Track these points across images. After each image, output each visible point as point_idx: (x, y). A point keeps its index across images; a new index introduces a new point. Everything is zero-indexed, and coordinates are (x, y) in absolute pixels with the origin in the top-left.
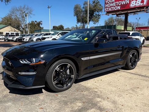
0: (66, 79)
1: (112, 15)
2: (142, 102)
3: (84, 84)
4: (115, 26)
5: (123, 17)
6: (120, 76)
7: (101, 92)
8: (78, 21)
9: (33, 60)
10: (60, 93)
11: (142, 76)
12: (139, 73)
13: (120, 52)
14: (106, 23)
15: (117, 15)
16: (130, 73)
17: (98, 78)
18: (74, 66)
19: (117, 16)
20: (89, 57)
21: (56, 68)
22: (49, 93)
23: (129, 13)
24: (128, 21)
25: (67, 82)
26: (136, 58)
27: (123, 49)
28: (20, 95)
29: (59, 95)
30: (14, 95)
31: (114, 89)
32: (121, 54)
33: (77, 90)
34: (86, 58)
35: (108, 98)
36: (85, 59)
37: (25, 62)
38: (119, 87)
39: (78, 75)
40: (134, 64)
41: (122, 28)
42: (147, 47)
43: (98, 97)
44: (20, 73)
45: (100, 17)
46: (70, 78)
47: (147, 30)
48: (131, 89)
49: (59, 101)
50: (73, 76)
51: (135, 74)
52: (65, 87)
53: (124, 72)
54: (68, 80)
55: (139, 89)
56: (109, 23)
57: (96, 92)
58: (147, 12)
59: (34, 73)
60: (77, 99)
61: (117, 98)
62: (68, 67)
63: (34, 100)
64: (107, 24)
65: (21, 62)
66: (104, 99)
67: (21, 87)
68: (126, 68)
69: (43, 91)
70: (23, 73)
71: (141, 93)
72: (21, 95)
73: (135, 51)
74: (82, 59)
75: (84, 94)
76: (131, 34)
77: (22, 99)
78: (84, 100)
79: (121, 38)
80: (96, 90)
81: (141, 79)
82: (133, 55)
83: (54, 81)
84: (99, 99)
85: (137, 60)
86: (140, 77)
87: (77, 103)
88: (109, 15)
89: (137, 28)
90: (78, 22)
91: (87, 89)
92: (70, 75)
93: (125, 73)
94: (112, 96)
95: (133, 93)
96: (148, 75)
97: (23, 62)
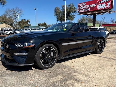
0: (50, 60)
1: (84, 15)
2: (108, 76)
3: (63, 64)
4: (86, 23)
5: (92, 17)
6: (91, 58)
7: (77, 69)
8: (58, 19)
9: (25, 44)
10: (46, 70)
11: (108, 58)
12: (105, 56)
13: (91, 40)
14: (79, 21)
15: (88, 15)
16: (98, 56)
17: (74, 59)
18: (56, 49)
19: (88, 16)
20: (67, 43)
22: (37, 70)
23: (96, 14)
24: (96, 19)
25: (51, 61)
26: (102, 45)
27: (93, 38)
29: (45, 71)
30: (11, 71)
31: (87, 67)
32: (92, 41)
33: (59, 68)
34: (65, 43)
35: (82, 73)
36: (64, 45)
37: (19, 46)
38: (90, 66)
39: (59, 57)
40: (101, 50)
41: (92, 25)
42: (111, 38)
43: (75, 72)
44: (15, 54)
45: (74, 17)
46: (53, 59)
47: (110, 27)
48: (100, 67)
49: (45, 75)
50: (55, 57)
51: (102, 57)
52: (50, 65)
54: (52, 60)
56: (81, 21)
58: (110, 13)
59: (26, 54)
60: (59, 74)
61: (89, 73)
62: (52, 50)
63: (26, 74)
64: (80, 22)
65: (17, 45)
66: (79, 74)
67: (16, 65)
68: (95, 52)
69: (33, 69)
70: (18, 54)
71: (107, 69)
72: (16, 71)
73: (102, 40)
74: (63, 44)
75: (64, 71)
77: (17, 74)
78: (64, 74)
79: (91, 30)
80: (73, 68)
81: (107, 60)
82: (100, 43)
83: (41, 60)
84: (75, 74)
85: (103, 47)
87: (59, 77)
88: (81, 15)
89: (102, 25)
90: (58, 20)
91: (66, 67)
92: (53, 57)
93: (94, 56)
94: (85, 72)
95: (101, 69)
96: (112, 57)
97: (18, 46)
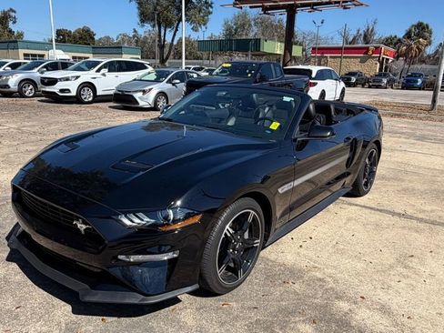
1: (251, 7)
4: (257, 42)
5: (281, 17)
6: (349, 220)
7: (336, 281)
8: (144, 18)
12: (386, 204)
14: (229, 29)
15: (265, 9)
16: (365, 207)
19: (265, 13)
20: (292, 183)
21: (225, 230)
23: (297, 6)
24: (296, 29)
28: (116, 318)
29: (234, 305)
30: (97, 320)
31: (360, 266)
32: (349, 158)
34: (286, 186)
35: (363, 298)
36: (284, 190)
38: (367, 259)
41: (278, 48)
43: (337, 298)
44: (123, 257)
45: (211, 10)
47: (340, 57)
48: (398, 261)
49: (248, 326)
51: (378, 210)
52: (241, 276)
53: (350, 204)
55: (416, 260)
56: (236, 30)
57: (320, 280)
58: (345, 8)
61: (383, 297)
62: (250, 219)
64: (231, 32)
66: (355, 303)
71: (428, 272)
73: (374, 146)
74: (280, 190)
75: (297, 293)
76: (314, 75)
78: (311, 313)
80: (319, 275)
81: (404, 228)
82: (370, 157)
83: (220, 267)
84: (343, 306)
86: (396, 218)
87: (299, 326)
88: (241, 8)
89: (314, 49)
90: (142, 21)
92: (252, 242)
93: (353, 207)
94: (365, 289)
95: (409, 274)
96: (410, 211)
97: (133, 222)
